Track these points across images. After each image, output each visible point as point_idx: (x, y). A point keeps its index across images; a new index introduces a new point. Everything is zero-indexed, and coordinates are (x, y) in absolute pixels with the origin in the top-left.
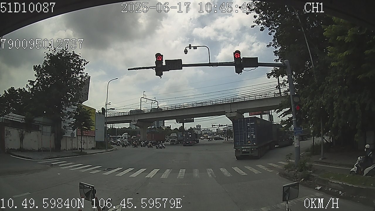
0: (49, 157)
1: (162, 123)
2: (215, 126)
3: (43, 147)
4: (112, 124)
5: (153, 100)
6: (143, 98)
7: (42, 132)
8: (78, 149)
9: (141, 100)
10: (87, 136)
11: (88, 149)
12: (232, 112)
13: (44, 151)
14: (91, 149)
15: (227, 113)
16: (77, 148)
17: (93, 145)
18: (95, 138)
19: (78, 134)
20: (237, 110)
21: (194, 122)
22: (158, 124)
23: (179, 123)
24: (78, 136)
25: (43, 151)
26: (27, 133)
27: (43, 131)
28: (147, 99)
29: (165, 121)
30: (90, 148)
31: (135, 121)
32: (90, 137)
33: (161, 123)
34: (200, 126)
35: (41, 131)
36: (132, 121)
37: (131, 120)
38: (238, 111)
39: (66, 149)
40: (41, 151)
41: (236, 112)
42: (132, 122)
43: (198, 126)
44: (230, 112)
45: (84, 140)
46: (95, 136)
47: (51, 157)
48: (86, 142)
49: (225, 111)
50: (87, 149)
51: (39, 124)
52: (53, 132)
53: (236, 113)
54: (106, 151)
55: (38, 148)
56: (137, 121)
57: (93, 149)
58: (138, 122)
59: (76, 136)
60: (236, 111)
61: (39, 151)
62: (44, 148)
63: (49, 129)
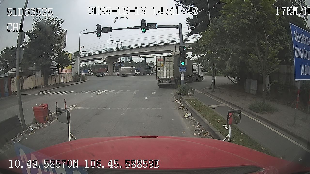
5: (117, 41)
6: (109, 40)
7: (36, 75)
8: (60, 83)
9: (108, 42)
10: (66, 73)
11: (67, 82)
13: (37, 88)
15: (172, 51)
17: (71, 79)
18: (72, 74)
19: (60, 73)
24: (60, 74)
26: (25, 78)
28: (113, 41)
30: (69, 82)
31: (103, 58)
32: (68, 74)
35: (34, 75)
36: (101, 58)
39: (51, 84)
40: (35, 89)
41: (179, 51)
44: (175, 51)
45: (64, 77)
46: (72, 73)
48: (65, 77)
51: (33, 70)
52: (42, 74)
54: (80, 82)
55: (33, 87)
57: (71, 82)
58: (106, 59)
59: (58, 74)
62: (37, 86)
63: (40, 73)
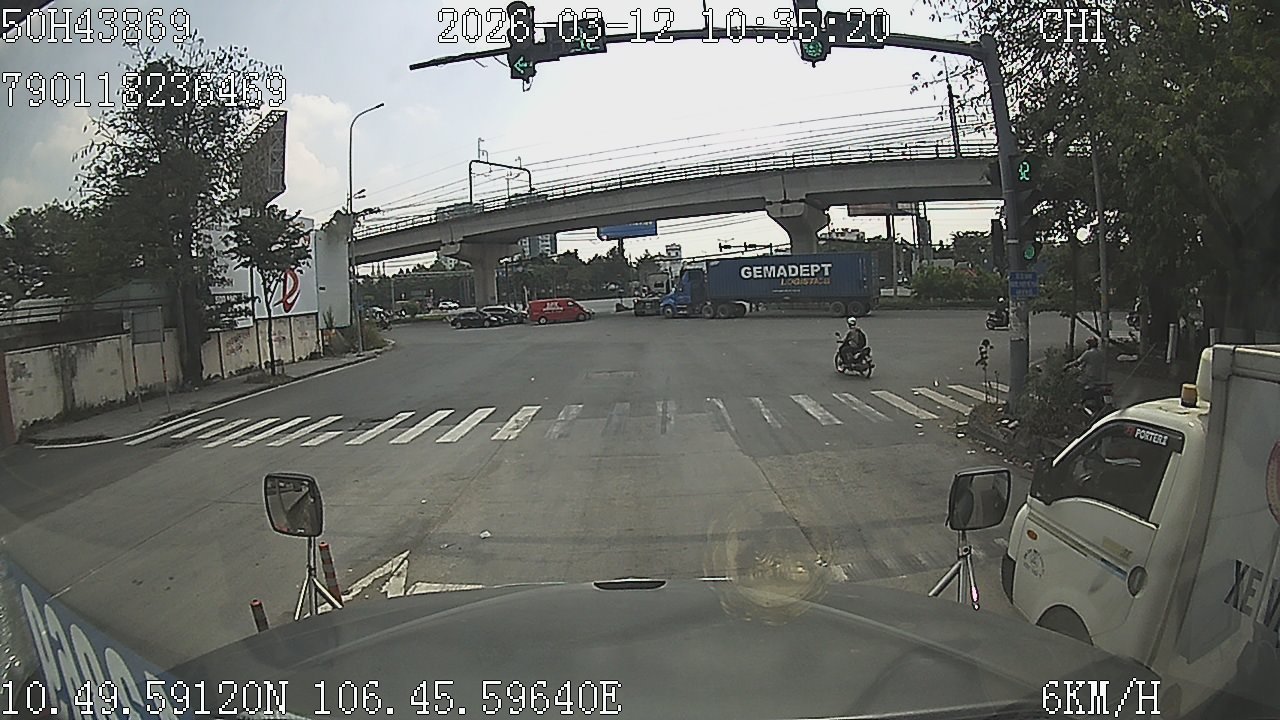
0: (164, 417)
1: (549, 243)
2: (729, 247)
3: (140, 385)
4: (378, 261)
5: (510, 167)
6: (477, 161)
7: (134, 333)
8: (263, 367)
9: (470, 169)
11: (296, 360)
12: (788, 202)
13: (145, 398)
14: (306, 359)
15: (771, 203)
16: (258, 364)
17: (314, 344)
20: (807, 195)
21: (656, 234)
22: (533, 246)
23: (608, 240)
25: (143, 401)
26: (83, 351)
27: (136, 331)
28: (491, 164)
29: (559, 235)
30: (304, 357)
31: (452, 243)
32: (299, 318)
33: (545, 243)
34: (680, 249)
35: (128, 331)
36: (444, 245)
37: (440, 242)
38: (809, 200)
39: (220, 374)
40: (137, 402)
41: (801, 201)
42: (442, 248)
43: (673, 250)
44: (783, 202)
47: (169, 415)
48: (287, 337)
49: (764, 198)
50: (294, 362)
51: (119, 308)
52: (169, 324)
53: (803, 204)
54: (360, 358)
55: (124, 395)
56: (461, 242)
57: (313, 356)
58: (463, 244)
59: (251, 324)
60: (804, 197)
61: (130, 401)
62: (146, 389)
